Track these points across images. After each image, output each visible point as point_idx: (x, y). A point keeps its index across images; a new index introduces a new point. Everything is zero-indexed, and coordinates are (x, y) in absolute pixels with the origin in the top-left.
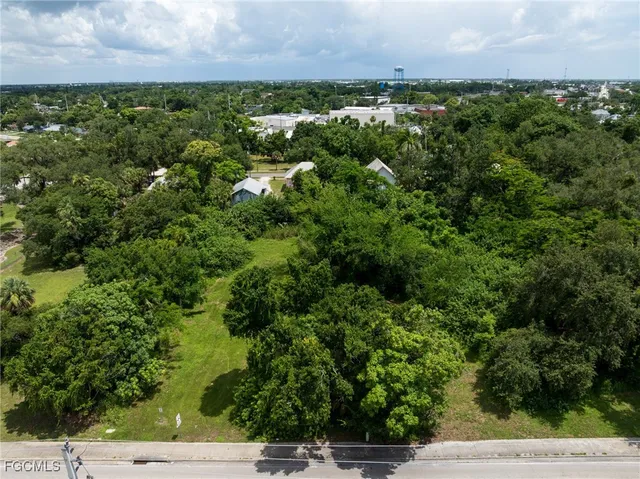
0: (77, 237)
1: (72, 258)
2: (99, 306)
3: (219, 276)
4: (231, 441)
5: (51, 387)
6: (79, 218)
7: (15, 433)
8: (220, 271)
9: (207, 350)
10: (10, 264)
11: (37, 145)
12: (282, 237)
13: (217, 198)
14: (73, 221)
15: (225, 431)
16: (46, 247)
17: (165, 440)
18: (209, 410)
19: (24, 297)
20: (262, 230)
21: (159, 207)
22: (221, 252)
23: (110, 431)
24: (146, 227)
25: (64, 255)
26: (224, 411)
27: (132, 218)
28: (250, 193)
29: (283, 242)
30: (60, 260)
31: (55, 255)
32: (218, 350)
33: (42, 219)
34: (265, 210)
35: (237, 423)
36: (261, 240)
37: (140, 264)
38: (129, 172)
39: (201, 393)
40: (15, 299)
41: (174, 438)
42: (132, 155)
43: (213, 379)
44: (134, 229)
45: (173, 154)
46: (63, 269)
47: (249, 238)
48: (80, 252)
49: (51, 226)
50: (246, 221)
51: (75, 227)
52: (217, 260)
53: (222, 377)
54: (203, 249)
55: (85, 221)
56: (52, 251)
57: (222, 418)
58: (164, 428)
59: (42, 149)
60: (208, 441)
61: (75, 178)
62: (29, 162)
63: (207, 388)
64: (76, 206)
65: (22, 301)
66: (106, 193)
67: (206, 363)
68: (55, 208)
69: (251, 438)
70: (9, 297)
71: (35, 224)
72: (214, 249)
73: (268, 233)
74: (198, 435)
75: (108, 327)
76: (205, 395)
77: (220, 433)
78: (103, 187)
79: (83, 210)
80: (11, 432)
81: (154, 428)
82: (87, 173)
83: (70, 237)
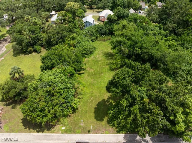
0: (31, 42)
1: (31, 50)
2: (54, 82)
3: (86, 57)
4: (111, 133)
5: (41, 118)
6: (31, 35)
7: (27, 129)
8: (86, 56)
9: (90, 90)
10: (8, 52)
11: (8, 3)
12: (104, 41)
13: (80, 26)
14: (29, 36)
15: (107, 128)
16: (21, 46)
17: (86, 133)
18: (99, 119)
19: (20, 74)
20: (97, 38)
21: (61, 30)
22: (86, 49)
23: (63, 128)
24: (57, 39)
25: (28, 49)
26: (104, 119)
27: (51, 35)
28: (89, 22)
29: (104, 42)
30: (27, 51)
31: (25, 49)
32: (95, 91)
33: (17, 36)
34: (97, 30)
35: (111, 125)
36: (96, 41)
37: (63, 58)
38: (44, 14)
39: (93, 110)
40: (17, 75)
41: (89, 132)
42: (43, 7)
43: (96, 104)
44: (53, 39)
45: (58, 6)
46: (28, 54)
47: (92, 41)
48: (33, 48)
49: (22, 39)
50: (91, 35)
51: (30, 38)
52: (85, 51)
53: (99, 103)
54: (80, 47)
55: (34, 36)
56: (23, 48)
57: (104, 122)
58: (83, 127)
59: (10, 5)
60: (102, 133)
61: (26, 17)
62: (6, 10)
63: (95, 108)
64: (29, 30)
65: (20, 76)
66: (38, 23)
67: (92, 96)
68: (21, 31)
69: (118, 132)
70: (15, 74)
71: (15, 38)
72: (84, 48)
73: (99, 39)
74: (98, 131)
75: (59, 91)
76: (95, 111)
77: (105, 130)
78: (36, 21)
79: (32, 32)
80: (26, 128)
81: (80, 127)
82: (29, 15)
83: (29, 42)
